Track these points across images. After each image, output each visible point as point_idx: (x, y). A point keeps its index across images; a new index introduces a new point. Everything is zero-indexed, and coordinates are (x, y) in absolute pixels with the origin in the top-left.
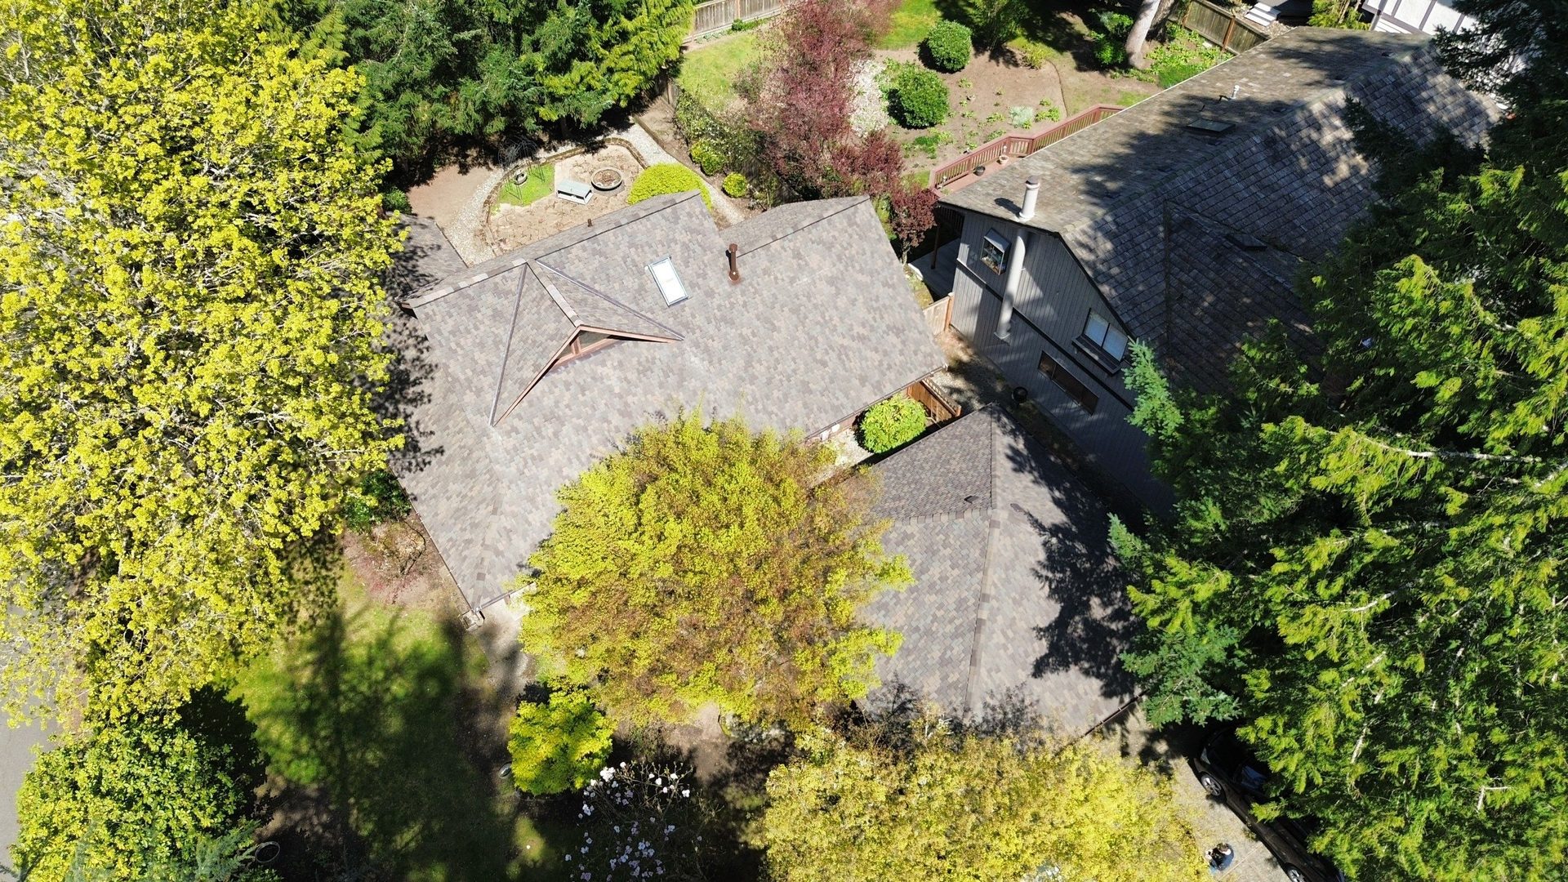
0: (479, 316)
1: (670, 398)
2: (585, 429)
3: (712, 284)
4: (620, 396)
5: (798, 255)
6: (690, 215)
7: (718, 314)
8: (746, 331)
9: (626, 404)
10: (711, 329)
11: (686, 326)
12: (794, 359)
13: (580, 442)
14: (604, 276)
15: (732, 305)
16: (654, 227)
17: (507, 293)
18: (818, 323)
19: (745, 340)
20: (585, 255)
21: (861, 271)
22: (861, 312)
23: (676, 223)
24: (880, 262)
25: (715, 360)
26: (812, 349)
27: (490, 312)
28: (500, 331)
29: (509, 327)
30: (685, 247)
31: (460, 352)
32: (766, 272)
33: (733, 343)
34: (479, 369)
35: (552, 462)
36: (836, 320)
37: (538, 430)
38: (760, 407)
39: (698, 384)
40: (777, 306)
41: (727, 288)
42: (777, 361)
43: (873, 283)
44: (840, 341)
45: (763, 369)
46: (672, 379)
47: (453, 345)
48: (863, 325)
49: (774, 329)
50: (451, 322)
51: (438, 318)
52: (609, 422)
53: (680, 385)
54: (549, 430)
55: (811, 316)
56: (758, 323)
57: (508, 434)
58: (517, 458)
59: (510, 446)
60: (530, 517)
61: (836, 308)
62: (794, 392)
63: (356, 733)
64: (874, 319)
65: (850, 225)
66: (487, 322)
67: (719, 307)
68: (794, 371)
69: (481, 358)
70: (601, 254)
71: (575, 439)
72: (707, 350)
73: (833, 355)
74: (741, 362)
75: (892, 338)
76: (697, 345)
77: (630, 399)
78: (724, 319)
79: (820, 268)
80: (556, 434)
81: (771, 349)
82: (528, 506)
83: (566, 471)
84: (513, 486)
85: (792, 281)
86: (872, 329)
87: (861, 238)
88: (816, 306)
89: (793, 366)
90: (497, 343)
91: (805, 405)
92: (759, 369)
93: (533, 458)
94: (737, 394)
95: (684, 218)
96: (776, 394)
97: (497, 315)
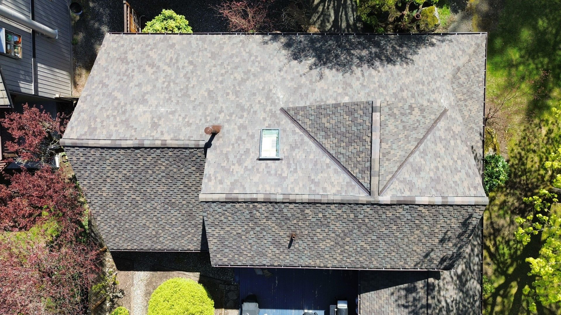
0: (432, 174)
1: (311, 82)
2: (380, 86)
3: (237, 132)
4: (346, 94)
5: (155, 126)
6: (221, 182)
7: (245, 114)
8: (232, 97)
9: (344, 89)
10: (256, 107)
11: (273, 115)
12: (210, 71)
13: (387, 81)
14: (319, 167)
15: (231, 115)
16: (257, 184)
17: (404, 181)
18: (175, 83)
19: (237, 94)
20: (326, 185)
21: (116, 98)
22: (138, 77)
23: (236, 181)
24: (96, 99)
25: (266, 91)
26: (192, 72)
27: (422, 174)
28: (418, 159)
29: (411, 159)
30: (240, 162)
31: (455, 157)
32: (189, 124)
33: (246, 95)
34: (444, 142)
35: (411, 78)
36: (160, 81)
37: (413, 96)
38: (253, 58)
39: (287, 83)
40: (197, 103)
41: (226, 126)
42: (222, 75)
43: (114, 90)
44: (169, 70)
45: (236, 75)
46: (304, 91)
47: (459, 162)
48: (144, 71)
49: (210, 92)
50: (457, 178)
51: (466, 184)
52: (362, 84)
53: (300, 86)
54: (405, 94)
55: (178, 89)
56: (219, 99)
57: (435, 101)
58: (434, 87)
59: (437, 94)
60: (436, 58)
61: (155, 86)
62: (224, 57)
63: (547, 43)
64: (133, 70)
65: (95, 129)
66: (427, 169)
67: (242, 117)
68: (215, 66)
69: (440, 148)
70: (313, 181)
71: (390, 84)
72: (268, 98)
73: (180, 65)
74: (248, 83)
75: (130, 57)
76: (273, 103)
77: (340, 91)
78: (243, 109)
79: (145, 112)
80: (402, 90)
81: (222, 82)
82: (435, 64)
83: (404, 71)
84: (442, 76)
85: (173, 113)
86: (139, 67)
87: (95, 118)
88: (169, 93)
89: (213, 69)
90: (424, 152)
91: (222, 48)
92: (239, 76)
93: (423, 85)
94: (263, 69)
95: (228, 182)
96: (237, 60)
97: (418, 171)
